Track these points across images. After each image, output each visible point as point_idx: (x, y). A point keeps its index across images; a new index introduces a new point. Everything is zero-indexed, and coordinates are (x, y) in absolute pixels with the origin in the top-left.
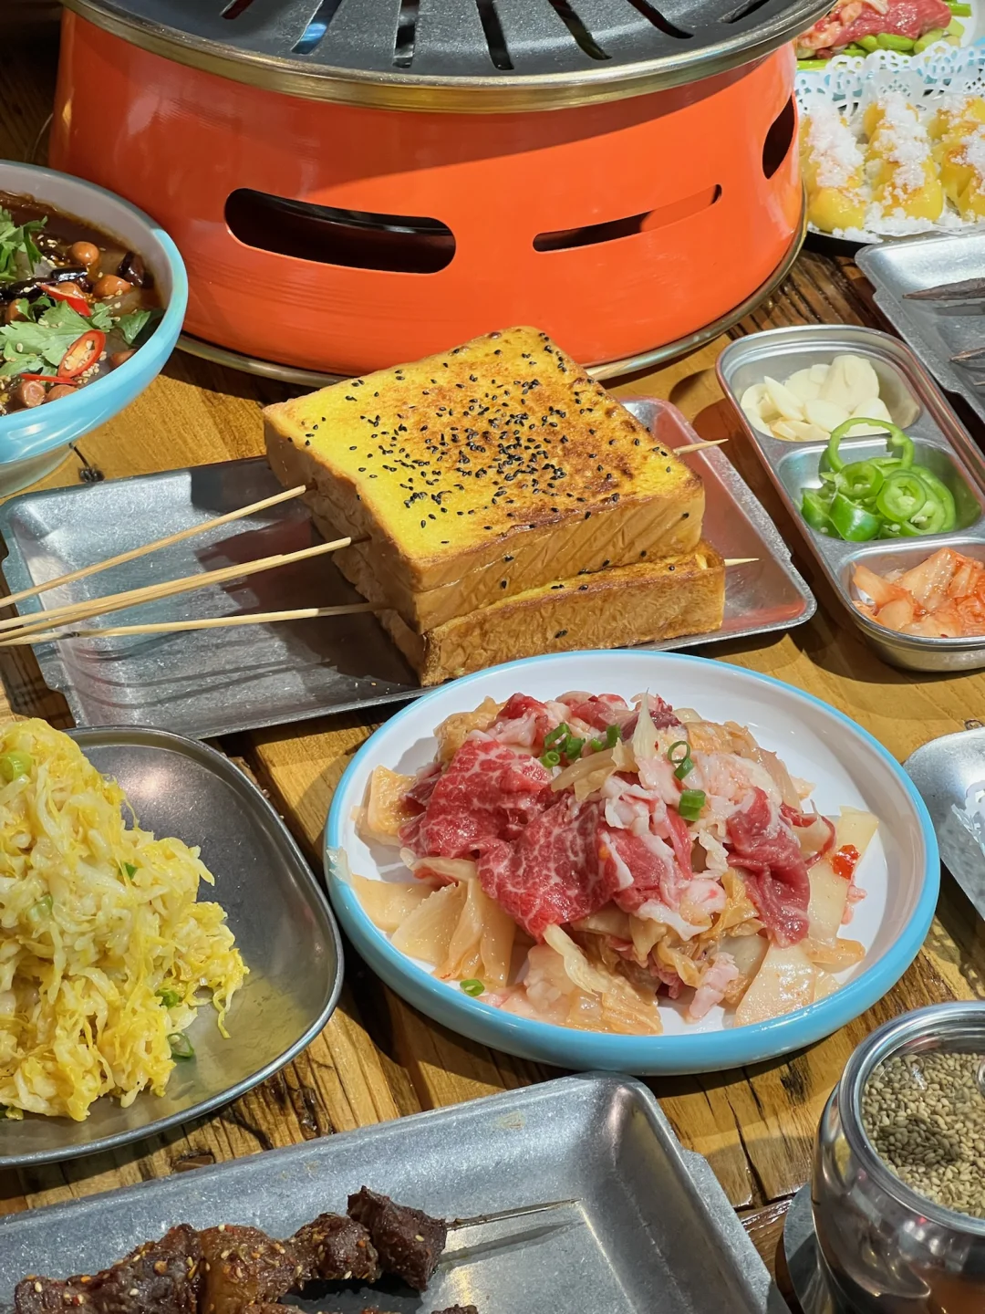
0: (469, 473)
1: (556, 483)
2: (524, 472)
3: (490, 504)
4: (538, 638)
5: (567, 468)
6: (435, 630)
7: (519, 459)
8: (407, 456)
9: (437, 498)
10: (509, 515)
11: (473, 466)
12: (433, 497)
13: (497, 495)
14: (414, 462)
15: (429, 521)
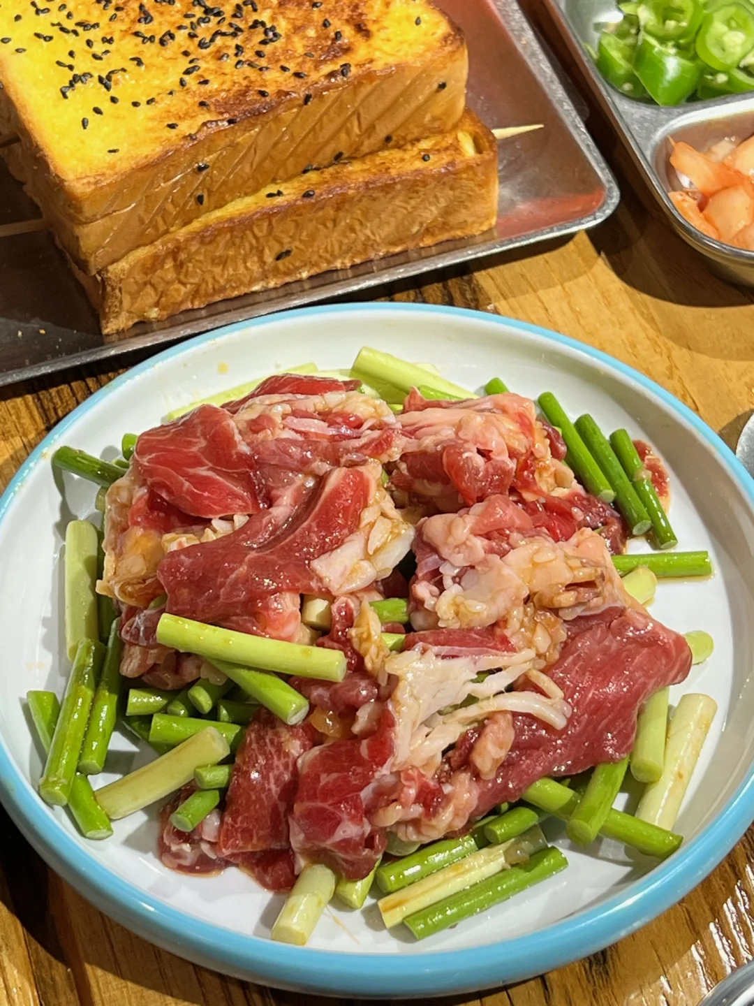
0: (152, 39)
1: (268, 49)
2: (224, 34)
3: (177, 87)
4: (253, 264)
5: (283, 26)
6: (110, 268)
7: (218, 14)
8: (69, 15)
9: (105, 82)
10: (202, 104)
11: (157, 27)
12: (101, 79)
13: (187, 72)
14: (78, 24)
15: (92, 117)
